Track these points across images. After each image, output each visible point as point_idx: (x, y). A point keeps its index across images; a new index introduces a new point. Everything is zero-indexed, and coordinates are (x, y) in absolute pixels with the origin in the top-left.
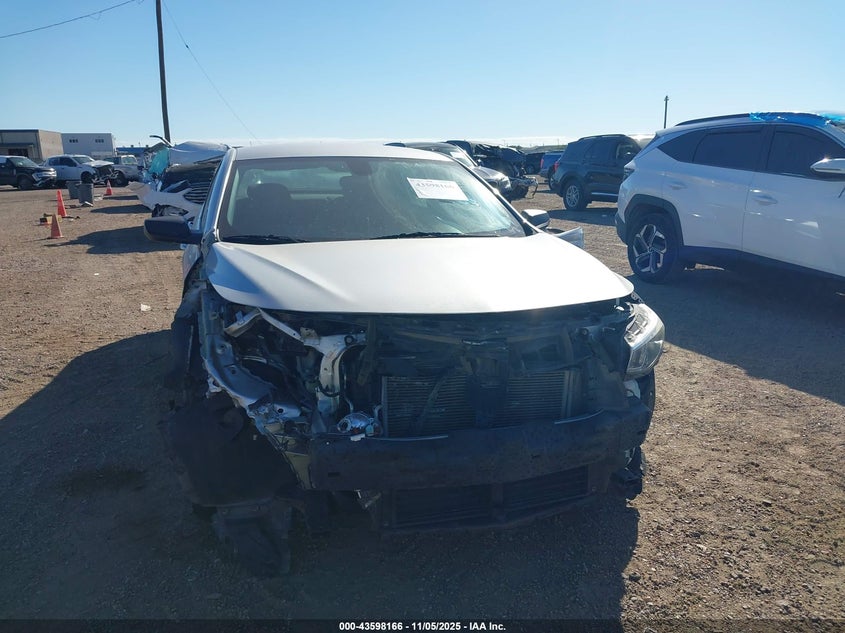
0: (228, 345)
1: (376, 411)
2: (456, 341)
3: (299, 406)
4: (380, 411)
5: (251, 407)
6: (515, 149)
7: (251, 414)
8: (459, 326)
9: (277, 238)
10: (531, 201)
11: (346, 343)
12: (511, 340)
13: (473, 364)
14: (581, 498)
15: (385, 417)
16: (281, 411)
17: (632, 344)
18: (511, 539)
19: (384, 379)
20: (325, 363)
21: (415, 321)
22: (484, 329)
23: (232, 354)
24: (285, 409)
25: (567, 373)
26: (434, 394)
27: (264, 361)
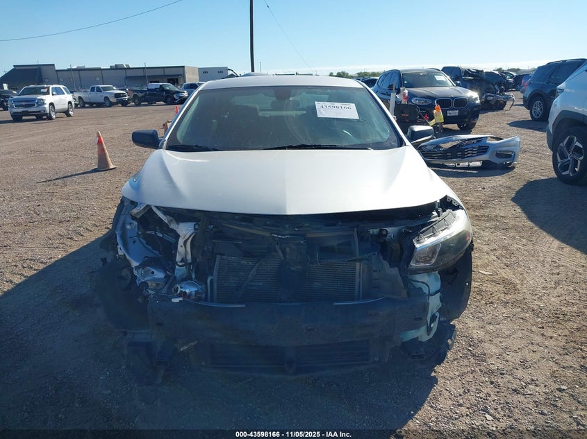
0: (136, 223)
1: (209, 281)
2: (267, 234)
3: (165, 270)
4: (212, 280)
5: (137, 268)
6: (497, 72)
7: (135, 272)
8: (268, 223)
9: (200, 147)
10: (506, 112)
11: (195, 229)
12: (310, 235)
13: (284, 252)
14: (364, 364)
15: (215, 286)
16: (153, 273)
17: (417, 246)
18: (323, 385)
19: (218, 257)
20: (181, 242)
21: (237, 217)
22: (287, 226)
23: (137, 230)
24: (155, 272)
25: (358, 265)
26: (253, 271)
27: (161, 235)
